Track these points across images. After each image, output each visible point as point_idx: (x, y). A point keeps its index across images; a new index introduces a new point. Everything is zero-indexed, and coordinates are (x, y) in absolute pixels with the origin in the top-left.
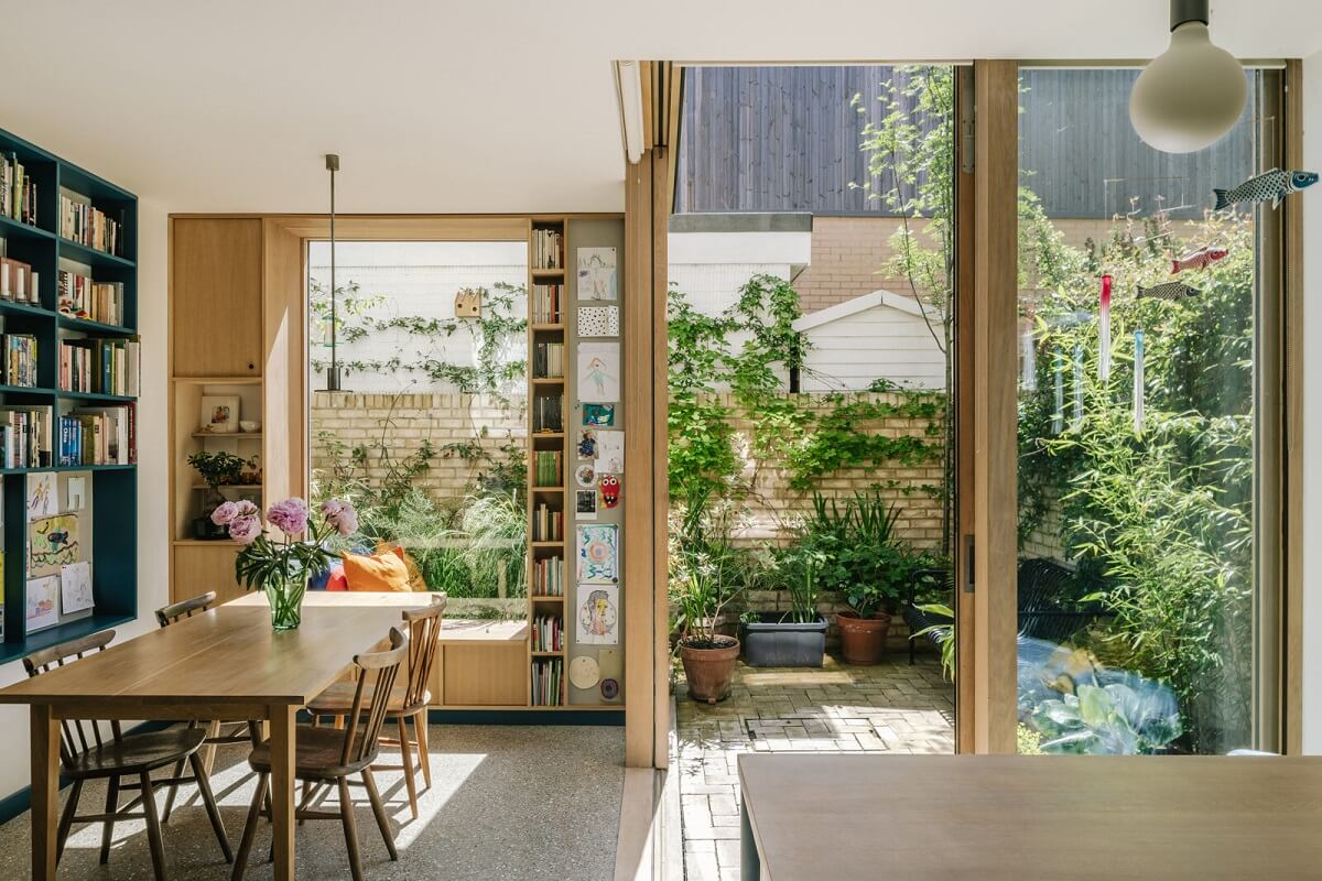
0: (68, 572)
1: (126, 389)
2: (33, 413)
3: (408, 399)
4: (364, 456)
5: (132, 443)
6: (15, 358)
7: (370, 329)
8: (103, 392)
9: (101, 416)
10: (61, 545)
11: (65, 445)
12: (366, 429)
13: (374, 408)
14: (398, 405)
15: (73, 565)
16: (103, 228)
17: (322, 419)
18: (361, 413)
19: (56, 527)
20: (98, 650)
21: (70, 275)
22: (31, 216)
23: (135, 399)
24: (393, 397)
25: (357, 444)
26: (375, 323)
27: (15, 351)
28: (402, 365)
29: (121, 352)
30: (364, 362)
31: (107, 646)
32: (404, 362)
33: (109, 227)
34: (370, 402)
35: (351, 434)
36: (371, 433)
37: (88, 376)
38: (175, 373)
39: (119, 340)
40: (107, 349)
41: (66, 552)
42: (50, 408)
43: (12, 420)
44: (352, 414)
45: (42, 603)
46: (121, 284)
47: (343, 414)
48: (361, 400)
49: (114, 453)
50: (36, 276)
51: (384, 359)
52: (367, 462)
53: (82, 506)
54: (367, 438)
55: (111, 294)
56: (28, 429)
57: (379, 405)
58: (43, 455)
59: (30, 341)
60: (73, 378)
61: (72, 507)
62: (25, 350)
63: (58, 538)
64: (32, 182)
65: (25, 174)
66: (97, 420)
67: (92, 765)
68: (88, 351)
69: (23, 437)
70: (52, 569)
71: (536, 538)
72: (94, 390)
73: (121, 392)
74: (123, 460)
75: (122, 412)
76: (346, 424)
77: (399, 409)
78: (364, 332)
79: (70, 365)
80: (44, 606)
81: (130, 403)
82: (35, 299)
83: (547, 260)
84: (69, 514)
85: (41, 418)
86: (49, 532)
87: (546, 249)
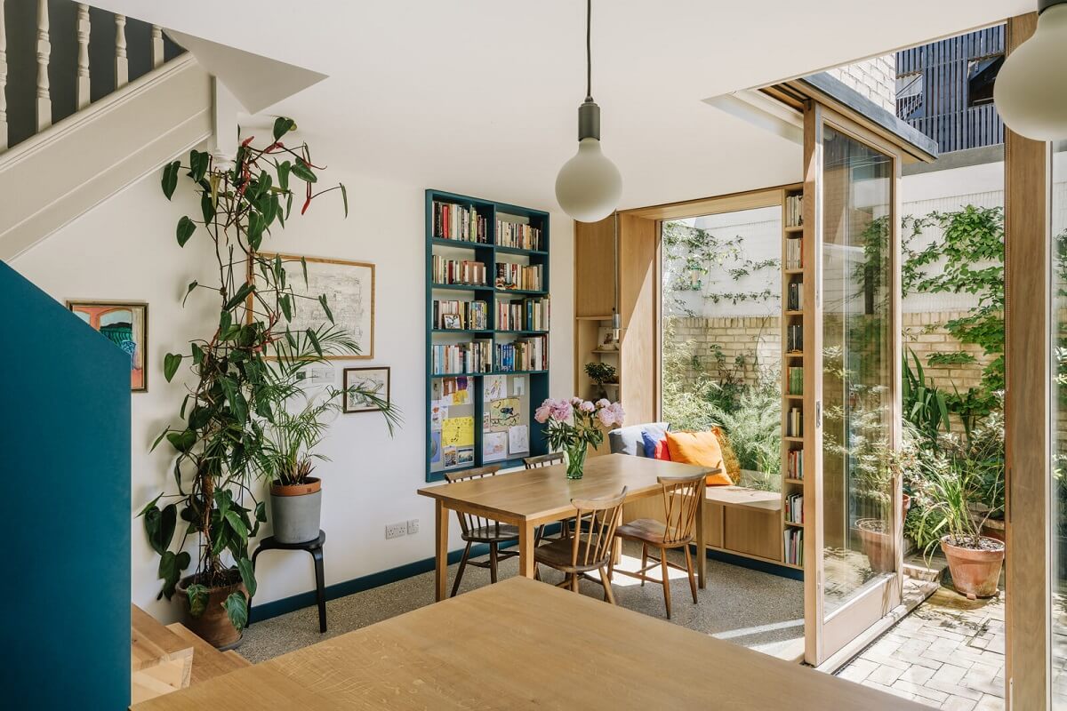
0: (513, 430)
1: (542, 326)
2: (481, 344)
3: (773, 320)
4: (743, 362)
5: (545, 358)
6: (474, 313)
7: (749, 269)
8: (527, 329)
9: (526, 343)
10: (509, 415)
11: (505, 360)
12: (745, 343)
13: (750, 328)
14: (767, 325)
15: (516, 427)
16: (530, 234)
17: (716, 336)
18: (742, 331)
19: (506, 404)
20: (491, 474)
21: (508, 265)
22: (484, 236)
23: (548, 332)
24: (763, 319)
25: (738, 355)
26: (753, 265)
27: (474, 311)
28: (772, 294)
29: (538, 306)
30: (746, 293)
31: (497, 473)
32: (773, 293)
33: (533, 234)
34: (747, 323)
35: (735, 346)
36: (748, 345)
37: (520, 321)
38: (577, 315)
39: (537, 299)
40: (530, 304)
41: (512, 419)
42: (491, 340)
43: (471, 347)
44: (736, 332)
45: (497, 447)
46: (541, 265)
47: (729, 332)
48: (741, 322)
49: (533, 364)
50: (484, 269)
51: (759, 290)
52: (745, 367)
53: (522, 393)
54: (745, 349)
55: (535, 271)
56: (479, 352)
57: (753, 325)
58: (487, 366)
59: (483, 305)
60: (510, 322)
61: (516, 394)
62: (480, 309)
63: (506, 411)
64: (483, 217)
65: (477, 214)
66: (523, 345)
67: (476, 535)
68: (520, 307)
69: (476, 356)
70: (504, 428)
71: (789, 434)
72: (523, 329)
73: (538, 328)
74: (538, 368)
75: (538, 340)
76: (731, 339)
77: (766, 328)
78: (745, 272)
79: (508, 315)
80: (497, 448)
81: (544, 335)
82: (484, 281)
83: (797, 219)
84: (514, 398)
85: (486, 346)
86: (500, 408)
87: (797, 211)
